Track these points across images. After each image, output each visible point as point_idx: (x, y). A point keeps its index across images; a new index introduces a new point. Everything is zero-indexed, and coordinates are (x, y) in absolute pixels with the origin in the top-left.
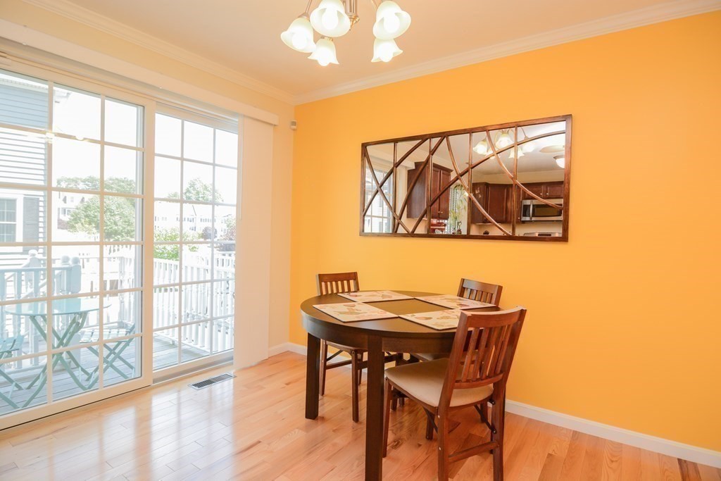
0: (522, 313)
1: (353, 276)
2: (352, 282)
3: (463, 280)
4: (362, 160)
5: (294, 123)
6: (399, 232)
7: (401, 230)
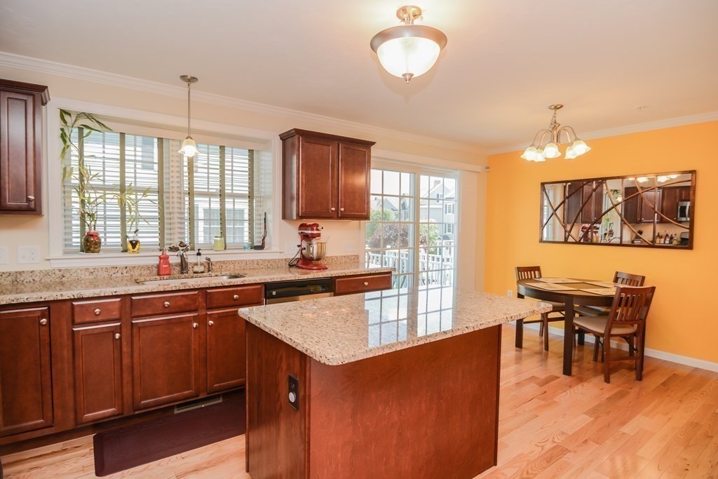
0: (653, 289)
1: (537, 269)
2: (536, 272)
3: (617, 273)
4: (542, 194)
5: (488, 168)
6: (569, 240)
7: (570, 239)
